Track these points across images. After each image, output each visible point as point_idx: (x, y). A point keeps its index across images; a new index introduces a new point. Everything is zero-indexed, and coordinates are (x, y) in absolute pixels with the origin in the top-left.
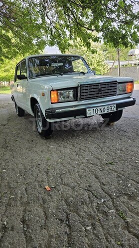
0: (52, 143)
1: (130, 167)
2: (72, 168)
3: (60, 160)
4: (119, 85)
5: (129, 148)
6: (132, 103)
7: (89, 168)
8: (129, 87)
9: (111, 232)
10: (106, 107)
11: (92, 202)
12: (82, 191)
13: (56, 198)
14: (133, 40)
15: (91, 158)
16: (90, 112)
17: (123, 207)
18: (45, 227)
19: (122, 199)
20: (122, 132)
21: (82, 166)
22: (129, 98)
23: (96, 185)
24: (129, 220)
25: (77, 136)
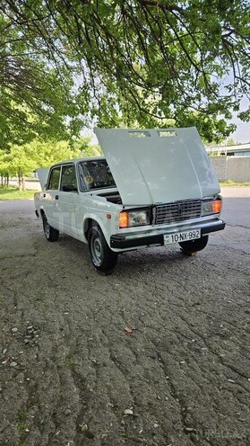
0: (115, 281)
1: (221, 307)
2: (151, 309)
3: (133, 301)
4: (203, 204)
5: (220, 287)
6: (221, 227)
7: (172, 310)
8: (217, 206)
9: (206, 364)
10: (188, 233)
11: (182, 342)
12: (168, 333)
13: (141, 340)
14: (220, 131)
15: (173, 298)
16: (168, 240)
17: (215, 346)
18: (137, 362)
19: (214, 339)
20: (208, 266)
21: (163, 307)
22: (217, 219)
23: (184, 327)
24: (222, 355)
25: (148, 270)
